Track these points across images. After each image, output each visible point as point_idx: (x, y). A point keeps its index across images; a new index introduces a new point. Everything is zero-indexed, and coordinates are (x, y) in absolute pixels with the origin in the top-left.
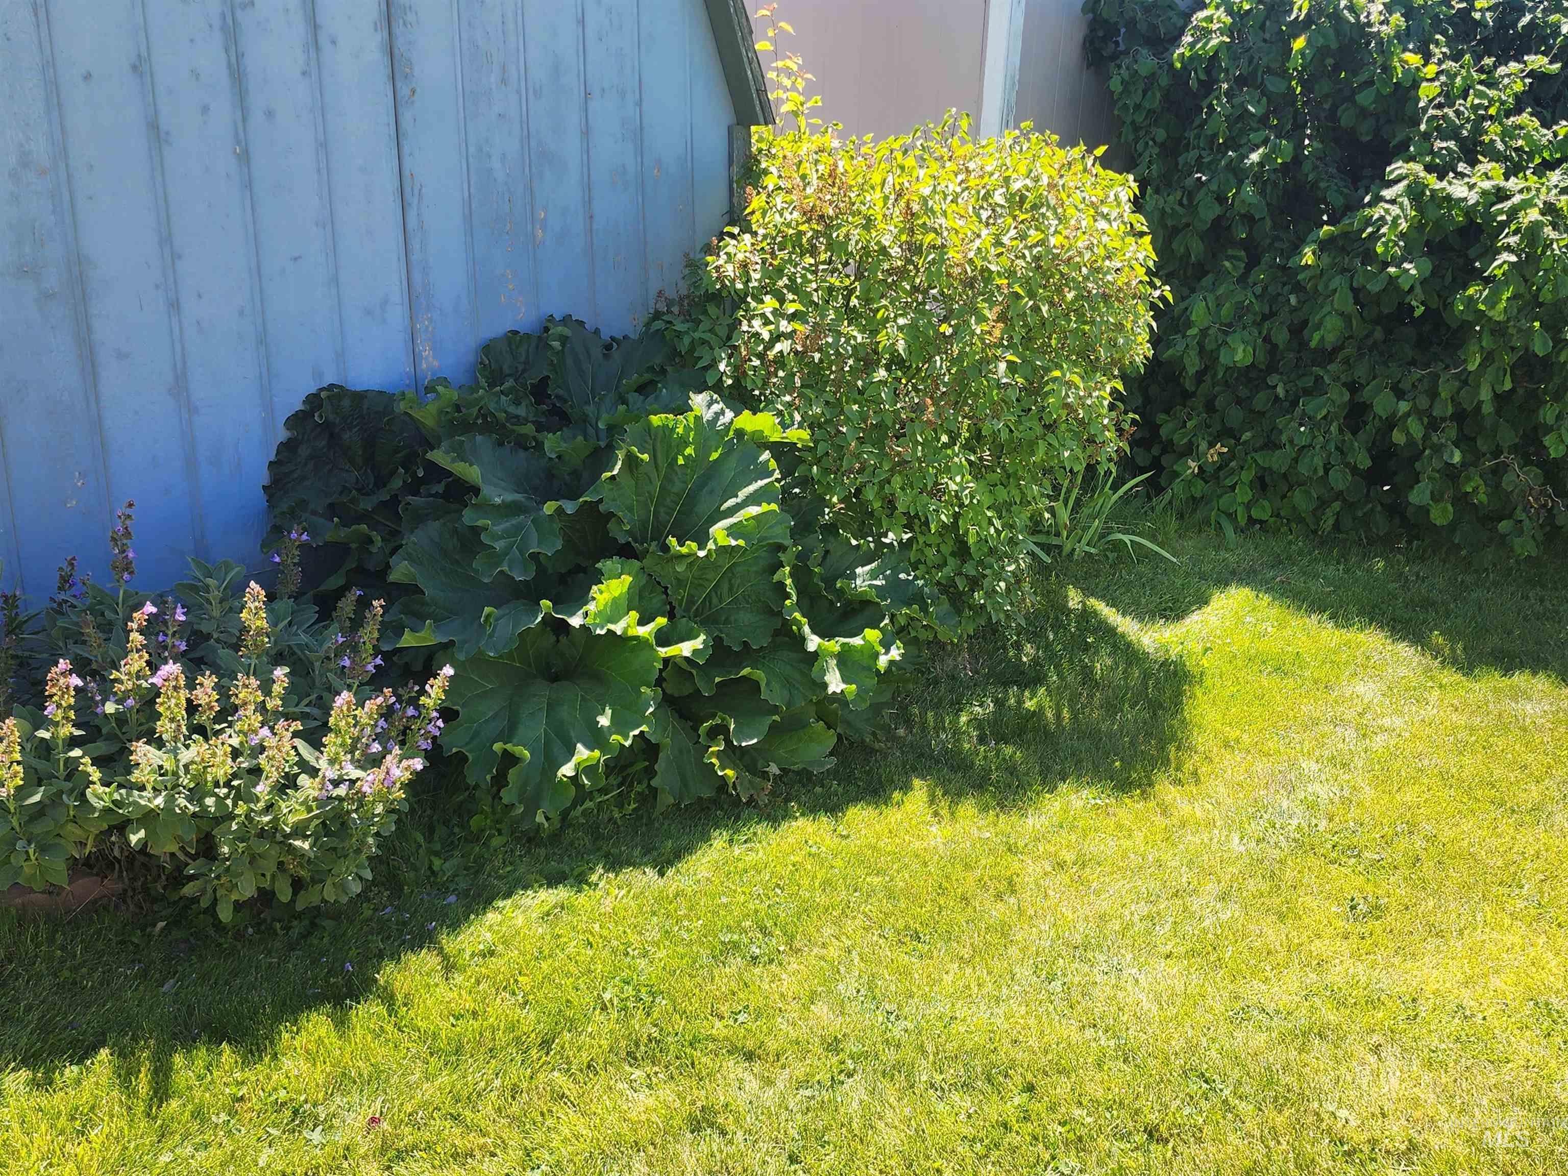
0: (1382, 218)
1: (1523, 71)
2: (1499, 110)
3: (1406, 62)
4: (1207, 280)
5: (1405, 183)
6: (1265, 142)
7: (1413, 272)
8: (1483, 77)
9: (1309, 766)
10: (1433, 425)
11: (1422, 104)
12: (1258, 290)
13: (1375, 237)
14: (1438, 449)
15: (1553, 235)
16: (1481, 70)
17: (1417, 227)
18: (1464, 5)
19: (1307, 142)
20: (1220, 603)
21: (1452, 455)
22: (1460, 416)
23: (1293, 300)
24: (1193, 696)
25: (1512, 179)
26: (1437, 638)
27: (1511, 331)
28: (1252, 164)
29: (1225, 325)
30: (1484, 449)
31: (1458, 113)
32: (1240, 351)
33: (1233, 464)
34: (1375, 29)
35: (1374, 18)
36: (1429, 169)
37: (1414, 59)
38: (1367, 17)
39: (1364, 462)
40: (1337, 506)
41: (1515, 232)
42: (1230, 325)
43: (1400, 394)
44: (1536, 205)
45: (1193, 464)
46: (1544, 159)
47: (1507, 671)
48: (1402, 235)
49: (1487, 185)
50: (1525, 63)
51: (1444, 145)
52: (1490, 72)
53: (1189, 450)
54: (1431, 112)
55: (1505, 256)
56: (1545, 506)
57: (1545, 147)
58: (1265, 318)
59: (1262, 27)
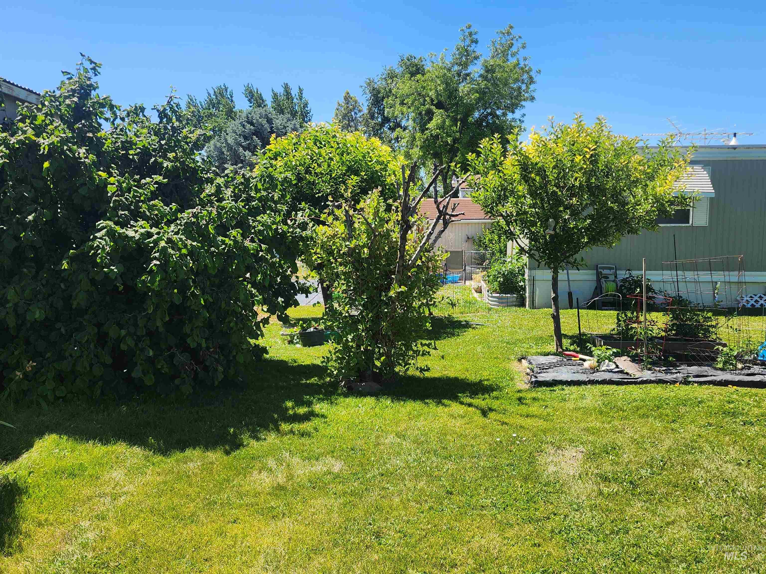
0: (98, 246)
1: (152, 182)
2: (145, 198)
3: (100, 176)
4: (16, 278)
5: (106, 230)
6: (35, 211)
7: (116, 270)
8: (136, 184)
9: (85, 524)
10: (139, 339)
11: (109, 195)
12: (44, 282)
13: (96, 255)
14: (142, 350)
15: (172, 252)
16: (134, 181)
17: (114, 250)
18: (124, 152)
19: (59, 211)
20: (40, 445)
21: (149, 353)
22: (150, 334)
23: (62, 286)
24: (21, 502)
25: (153, 228)
26: (151, 440)
27: (164, 294)
28: (30, 221)
29: (28, 301)
30: (164, 347)
31: (126, 199)
32: (38, 312)
33: (43, 370)
34: (82, 160)
35: (81, 155)
36: (116, 223)
37: (104, 175)
38: (78, 155)
39: (109, 360)
40: (100, 383)
41: (158, 251)
42: (31, 300)
43: (121, 327)
44: (164, 240)
45: (18, 373)
46: (168, 219)
47: (183, 450)
48: (108, 254)
49: (143, 231)
50: (152, 178)
51: (123, 213)
52: (139, 181)
53: (19, 366)
54: (114, 198)
55: (155, 262)
56: (193, 369)
57: (167, 214)
58: (49, 295)
59: (27, 156)
